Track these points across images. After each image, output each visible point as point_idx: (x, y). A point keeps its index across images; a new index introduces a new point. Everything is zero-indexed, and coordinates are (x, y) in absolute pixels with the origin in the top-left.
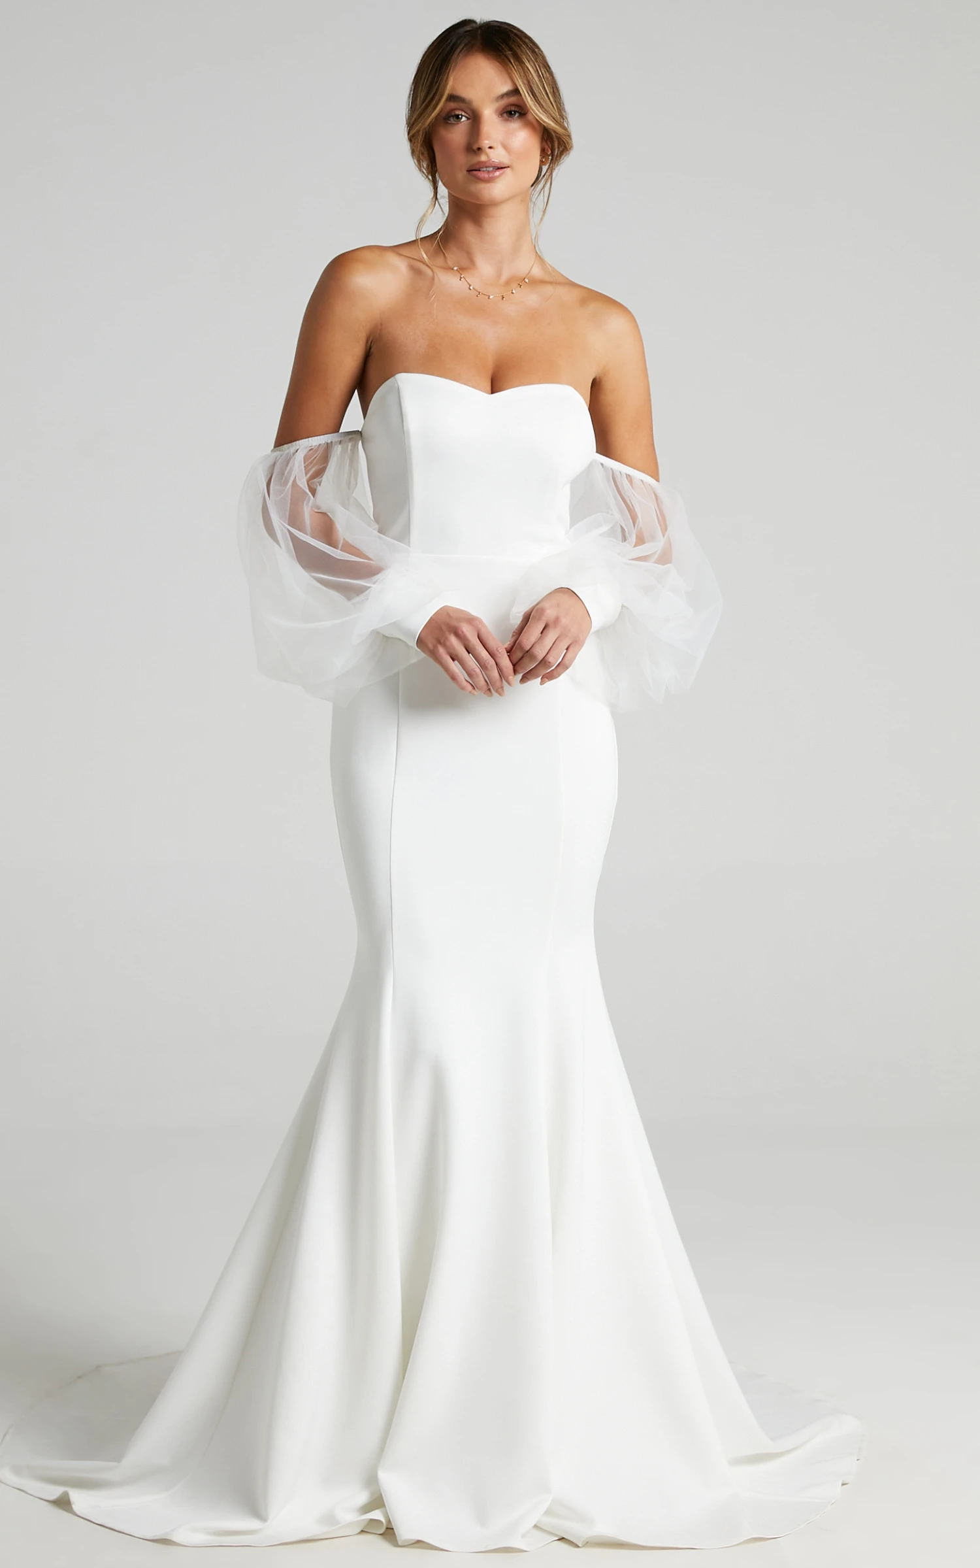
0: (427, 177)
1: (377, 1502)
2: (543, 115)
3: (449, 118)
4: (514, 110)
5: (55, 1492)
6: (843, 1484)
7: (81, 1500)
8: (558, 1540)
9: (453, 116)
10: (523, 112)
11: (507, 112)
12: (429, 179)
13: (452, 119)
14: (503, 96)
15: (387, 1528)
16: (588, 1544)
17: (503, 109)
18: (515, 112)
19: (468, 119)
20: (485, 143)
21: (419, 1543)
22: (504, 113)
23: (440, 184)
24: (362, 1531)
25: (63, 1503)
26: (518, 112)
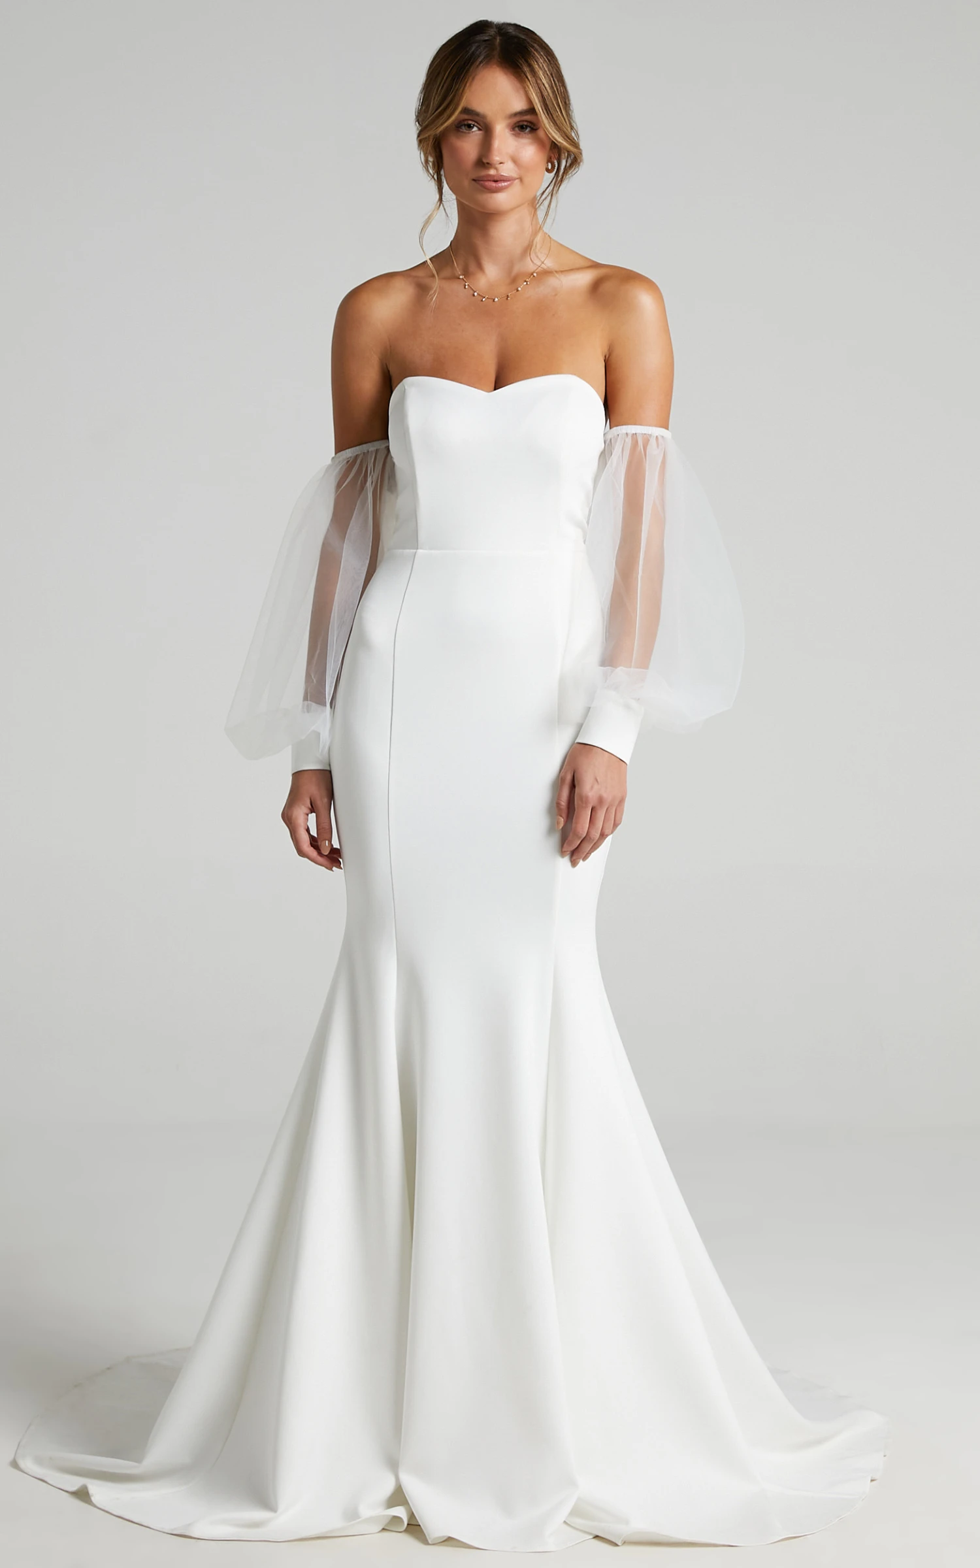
0: (433, 177)
1: (398, 1497)
2: (556, 134)
3: (463, 126)
4: (525, 124)
5: (75, 1483)
6: (872, 1480)
7: (100, 1492)
8: (594, 1538)
9: (465, 125)
10: (535, 128)
11: (518, 127)
12: (434, 179)
13: (463, 127)
14: (516, 114)
15: (408, 1524)
16: (624, 1543)
17: (515, 124)
18: (527, 126)
19: (480, 129)
20: (496, 158)
21: (449, 1541)
22: (516, 127)
23: (446, 187)
24: (383, 1529)
25: (82, 1495)
26: (530, 127)
